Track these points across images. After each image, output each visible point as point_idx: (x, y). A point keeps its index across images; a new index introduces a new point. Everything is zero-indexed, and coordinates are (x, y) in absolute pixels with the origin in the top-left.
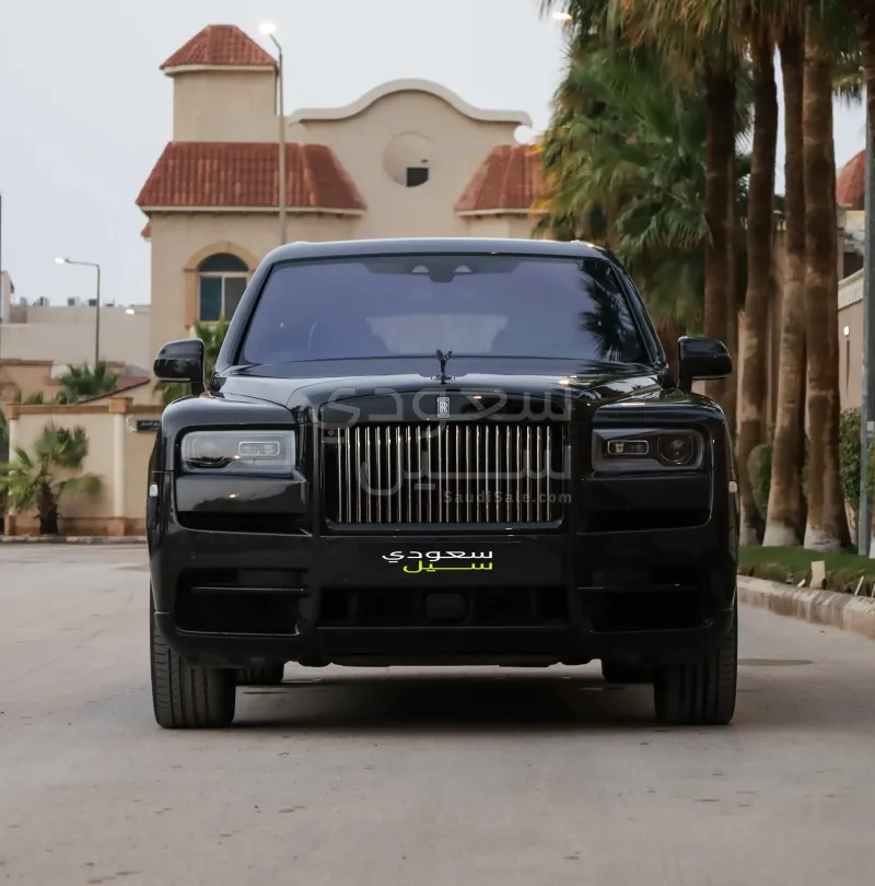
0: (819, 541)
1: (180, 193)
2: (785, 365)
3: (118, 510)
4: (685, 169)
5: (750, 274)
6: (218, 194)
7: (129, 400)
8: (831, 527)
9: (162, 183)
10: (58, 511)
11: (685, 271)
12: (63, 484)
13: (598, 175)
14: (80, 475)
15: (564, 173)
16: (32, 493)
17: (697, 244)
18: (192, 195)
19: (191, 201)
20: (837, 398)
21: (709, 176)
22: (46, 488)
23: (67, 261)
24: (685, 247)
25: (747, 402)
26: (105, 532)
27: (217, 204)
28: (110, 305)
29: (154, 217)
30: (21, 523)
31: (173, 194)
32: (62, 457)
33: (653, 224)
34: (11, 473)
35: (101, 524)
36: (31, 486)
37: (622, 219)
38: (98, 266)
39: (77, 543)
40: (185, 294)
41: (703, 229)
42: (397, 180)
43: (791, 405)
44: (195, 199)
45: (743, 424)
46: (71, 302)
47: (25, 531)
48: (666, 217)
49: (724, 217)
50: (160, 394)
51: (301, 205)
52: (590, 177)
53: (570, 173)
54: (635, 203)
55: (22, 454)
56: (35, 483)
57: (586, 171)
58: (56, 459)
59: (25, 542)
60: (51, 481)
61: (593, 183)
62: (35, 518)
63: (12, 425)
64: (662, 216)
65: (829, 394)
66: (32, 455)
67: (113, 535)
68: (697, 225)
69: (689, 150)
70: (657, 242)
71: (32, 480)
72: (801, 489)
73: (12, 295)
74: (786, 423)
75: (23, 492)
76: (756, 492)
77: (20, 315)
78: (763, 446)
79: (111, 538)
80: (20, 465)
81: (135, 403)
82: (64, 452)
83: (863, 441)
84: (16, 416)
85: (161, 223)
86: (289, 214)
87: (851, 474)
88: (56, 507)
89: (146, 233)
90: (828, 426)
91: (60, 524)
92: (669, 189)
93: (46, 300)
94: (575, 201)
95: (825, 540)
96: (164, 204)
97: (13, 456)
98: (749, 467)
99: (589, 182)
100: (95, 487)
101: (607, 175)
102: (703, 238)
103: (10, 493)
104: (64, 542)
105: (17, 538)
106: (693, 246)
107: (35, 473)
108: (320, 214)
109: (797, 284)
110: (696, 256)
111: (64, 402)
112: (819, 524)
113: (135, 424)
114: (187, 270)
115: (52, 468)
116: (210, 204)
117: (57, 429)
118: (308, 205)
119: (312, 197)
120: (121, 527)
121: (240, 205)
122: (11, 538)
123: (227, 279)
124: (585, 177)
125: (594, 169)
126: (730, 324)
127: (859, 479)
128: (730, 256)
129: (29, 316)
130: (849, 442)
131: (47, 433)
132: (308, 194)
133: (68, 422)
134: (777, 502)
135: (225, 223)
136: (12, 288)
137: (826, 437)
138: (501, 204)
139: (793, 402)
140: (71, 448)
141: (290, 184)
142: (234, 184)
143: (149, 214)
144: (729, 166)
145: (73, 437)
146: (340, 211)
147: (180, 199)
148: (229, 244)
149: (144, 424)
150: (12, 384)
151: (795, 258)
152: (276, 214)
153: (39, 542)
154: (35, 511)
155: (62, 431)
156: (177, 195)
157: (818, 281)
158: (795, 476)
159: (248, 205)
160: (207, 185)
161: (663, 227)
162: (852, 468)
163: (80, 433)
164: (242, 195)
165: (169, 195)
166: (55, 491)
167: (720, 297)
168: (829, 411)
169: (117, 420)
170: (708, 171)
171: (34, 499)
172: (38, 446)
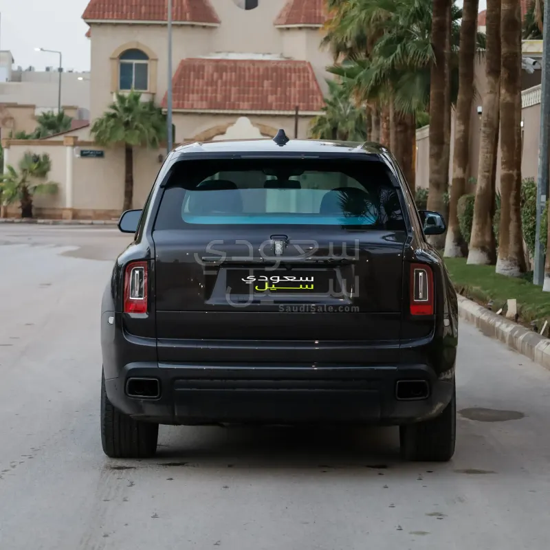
0: (506, 268)
1: (109, 12)
2: (483, 148)
3: (68, 205)
4: (419, 15)
5: (460, 85)
6: (131, 12)
7: (75, 138)
8: (515, 260)
9: (97, 5)
10: (33, 203)
11: (418, 80)
12: (35, 188)
13: (363, 15)
14: (46, 182)
15: (342, 12)
16: (16, 192)
17: (426, 63)
18: (115, 13)
19: (115, 17)
20: (519, 175)
21: (434, 20)
22: (25, 191)
23: (42, 49)
24: (419, 65)
25: (457, 167)
26: (61, 217)
27: (131, 19)
28: (70, 72)
29: (92, 25)
30: (10, 210)
31: (104, 12)
32: (36, 172)
33: (399, 50)
34: (5, 180)
35: (58, 212)
36: (16, 188)
37: (379, 45)
38: (60, 53)
39: (44, 224)
40: (110, 73)
41: (430, 53)
42: (239, 6)
43: (487, 174)
44: (117, 16)
45: (453, 180)
46: (48, 69)
47: (13, 215)
48: (406, 46)
49: (444, 46)
50: (94, 134)
51: (181, 20)
52: (358, 16)
53: (345, 12)
54: (387, 36)
55: (11, 169)
56: (19, 187)
57: (355, 12)
58: (31, 172)
59: (13, 222)
60: (29, 185)
61: (360, 20)
62: (19, 208)
63: (6, 152)
64: (404, 45)
65: (515, 173)
66: (18, 171)
67: (65, 219)
68: (426, 51)
69: (422, 3)
70: (400, 60)
71: (17, 185)
72: (492, 228)
73: (13, 65)
74: (483, 185)
75: (11, 192)
76: (462, 225)
77: (17, 77)
78: (467, 196)
79: (64, 221)
80: (10, 176)
81: (80, 139)
82: (36, 169)
83: (538, 208)
84: (8, 146)
85: (97, 30)
86: (173, 25)
87: (529, 229)
88: (31, 201)
89: (88, 35)
90: (513, 193)
91: (33, 212)
92: (409, 27)
93: (33, 68)
94: (348, 31)
95: (510, 267)
96: (98, 19)
97: (6, 170)
98: (458, 210)
99: (357, 20)
100: (55, 190)
101: (369, 14)
102: (430, 59)
103: (4, 192)
104: (36, 223)
105: (8, 220)
106: (424, 64)
107: (18, 181)
108: (193, 26)
109: (492, 96)
110: (425, 70)
111: (38, 136)
112: (506, 257)
113: (79, 152)
114: (112, 59)
115: (29, 178)
116: (126, 19)
117: (32, 155)
118: (185, 20)
119: (188, 15)
120: (70, 214)
121: (145, 20)
122: (4, 220)
123: (136, 64)
124: (355, 15)
125: (361, 10)
126: (446, 114)
127: (535, 232)
128: (447, 71)
129: (23, 78)
130: (528, 207)
131: (27, 157)
132: (186, 14)
133: (39, 150)
134: (477, 235)
135: (135, 31)
136: (13, 61)
137: (512, 200)
138: (301, 21)
139: (488, 172)
140: (40, 166)
141: (175, 8)
142: (141, 6)
143: (89, 24)
144: (448, 14)
145: (42, 160)
146: (204, 24)
147: (108, 16)
148: (138, 43)
149: (84, 153)
150: (12, 118)
151: (491, 79)
152: (165, 25)
153: (20, 222)
154: (19, 204)
155: (35, 156)
156: (106, 13)
157: (508, 99)
158: (489, 219)
159: (149, 19)
160: (125, 7)
161: (405, 51)
162: (531, 225)
163: (46, 157)
164: (145, 13)
165: (101, 13)
166: (30, 192)
167: (440, 97)
168: (514, 184)
169: (69, 149)
170: (434, 16)
171: (18, 196)
172: (21, 164)
